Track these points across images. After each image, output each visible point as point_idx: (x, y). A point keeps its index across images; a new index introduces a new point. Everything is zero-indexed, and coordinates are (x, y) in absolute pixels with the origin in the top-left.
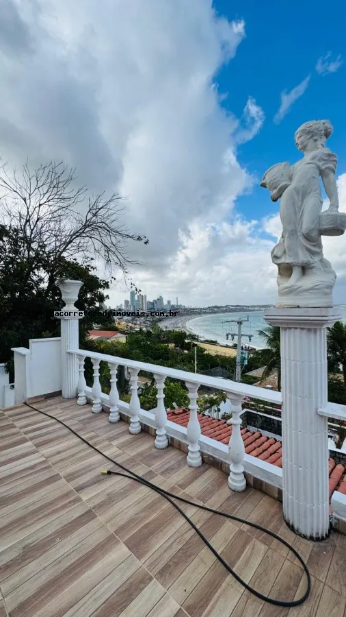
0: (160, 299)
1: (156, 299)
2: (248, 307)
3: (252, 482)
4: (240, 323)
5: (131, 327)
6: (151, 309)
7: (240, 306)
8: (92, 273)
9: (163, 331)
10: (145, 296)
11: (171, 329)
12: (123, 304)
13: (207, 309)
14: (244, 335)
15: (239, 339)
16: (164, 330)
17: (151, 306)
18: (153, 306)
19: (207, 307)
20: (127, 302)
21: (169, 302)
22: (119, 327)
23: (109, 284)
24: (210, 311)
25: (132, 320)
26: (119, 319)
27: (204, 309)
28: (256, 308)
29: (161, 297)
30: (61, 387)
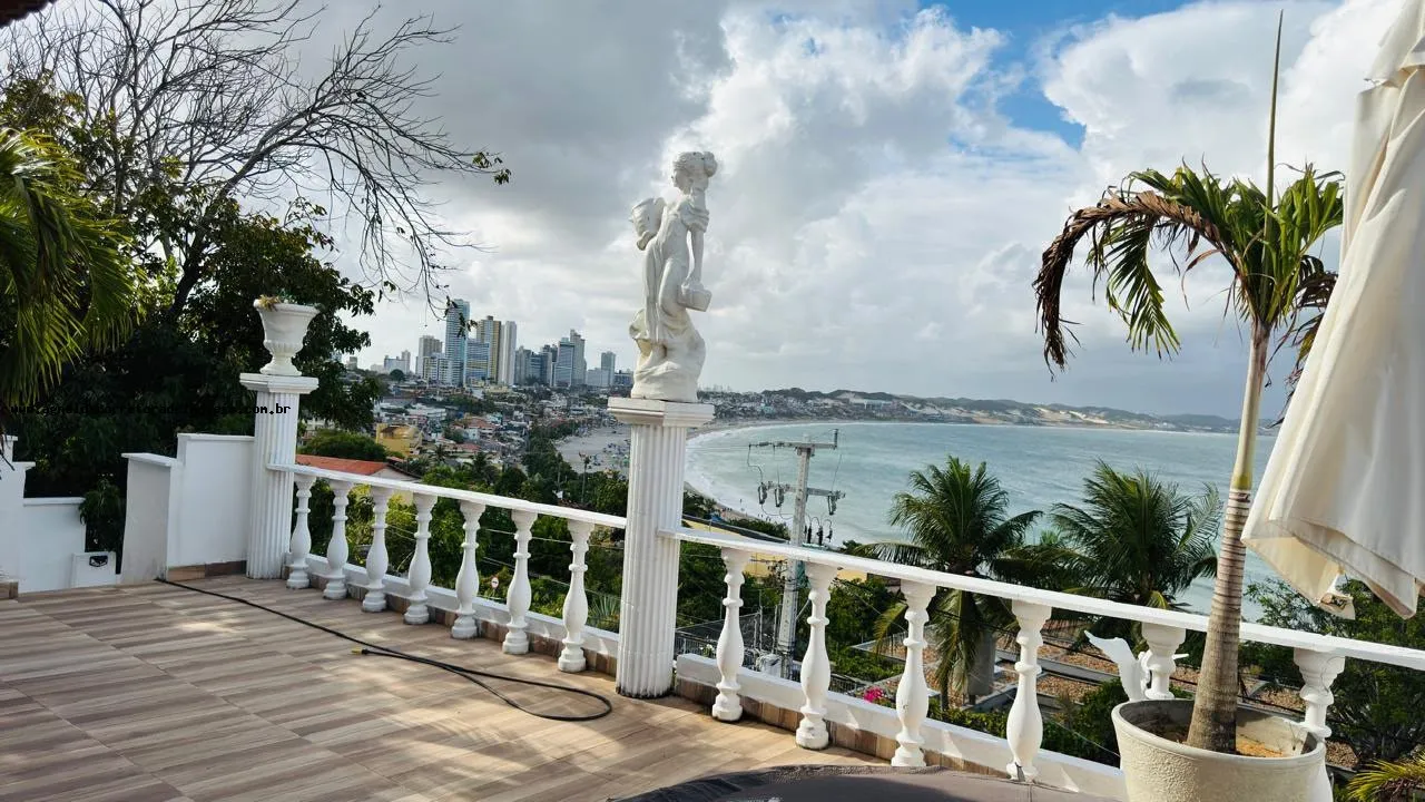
0: (574, 345)
1: (554, 342)
2: (923, 403)
3: (594, 661)
4: (808, 451)
5: (440, 452)
6: (531, 381)
7: (890, 397)
8: (318, 254)
9: (573, 475)
10: (512, 327)
11: (605, 469)
12: (415, 352)
13: (758, 398)
14: (818, 492)
15: (801, 502)
16: (579, 469)
17: (534, 372)
18: (543, 369)
19: (759, 391)
20: (429, 345)
21: (608, 359)
22: (389, 444)
23: (374, 300)
24: (771, 409)
25: (448, 420)
26: (392, 412)
27: (747, 397)
28: (954, 412)
29: (576, 336)
30: (245, 552)
